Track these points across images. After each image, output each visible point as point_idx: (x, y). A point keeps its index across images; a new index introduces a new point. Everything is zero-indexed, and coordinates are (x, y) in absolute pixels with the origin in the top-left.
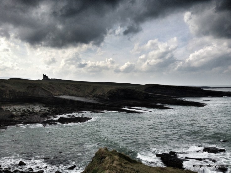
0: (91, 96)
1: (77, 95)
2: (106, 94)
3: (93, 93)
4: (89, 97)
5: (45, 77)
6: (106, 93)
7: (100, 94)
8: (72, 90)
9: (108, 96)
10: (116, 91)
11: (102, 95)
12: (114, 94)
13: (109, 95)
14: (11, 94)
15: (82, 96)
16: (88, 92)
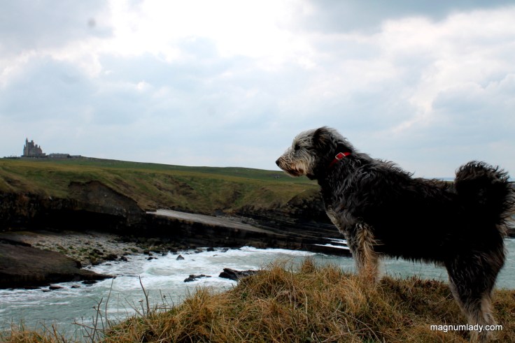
0: (230, 210)
1: (191, 209)
2: (285, 207)
3: (233, 202)
4: (224, 214)
5: (30, 146)
6: (284, 203)
7: (260, 205)
8: (172, 192)
9: (290, 213)
10: (311, 199)
11: (271, 211)
12: (306, 206)
13: (293, 211)
14: (32, 204)
15: (202, 211)
16: (218, 201)
